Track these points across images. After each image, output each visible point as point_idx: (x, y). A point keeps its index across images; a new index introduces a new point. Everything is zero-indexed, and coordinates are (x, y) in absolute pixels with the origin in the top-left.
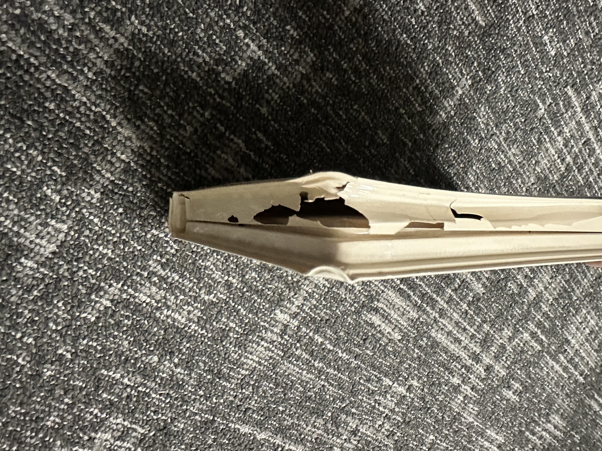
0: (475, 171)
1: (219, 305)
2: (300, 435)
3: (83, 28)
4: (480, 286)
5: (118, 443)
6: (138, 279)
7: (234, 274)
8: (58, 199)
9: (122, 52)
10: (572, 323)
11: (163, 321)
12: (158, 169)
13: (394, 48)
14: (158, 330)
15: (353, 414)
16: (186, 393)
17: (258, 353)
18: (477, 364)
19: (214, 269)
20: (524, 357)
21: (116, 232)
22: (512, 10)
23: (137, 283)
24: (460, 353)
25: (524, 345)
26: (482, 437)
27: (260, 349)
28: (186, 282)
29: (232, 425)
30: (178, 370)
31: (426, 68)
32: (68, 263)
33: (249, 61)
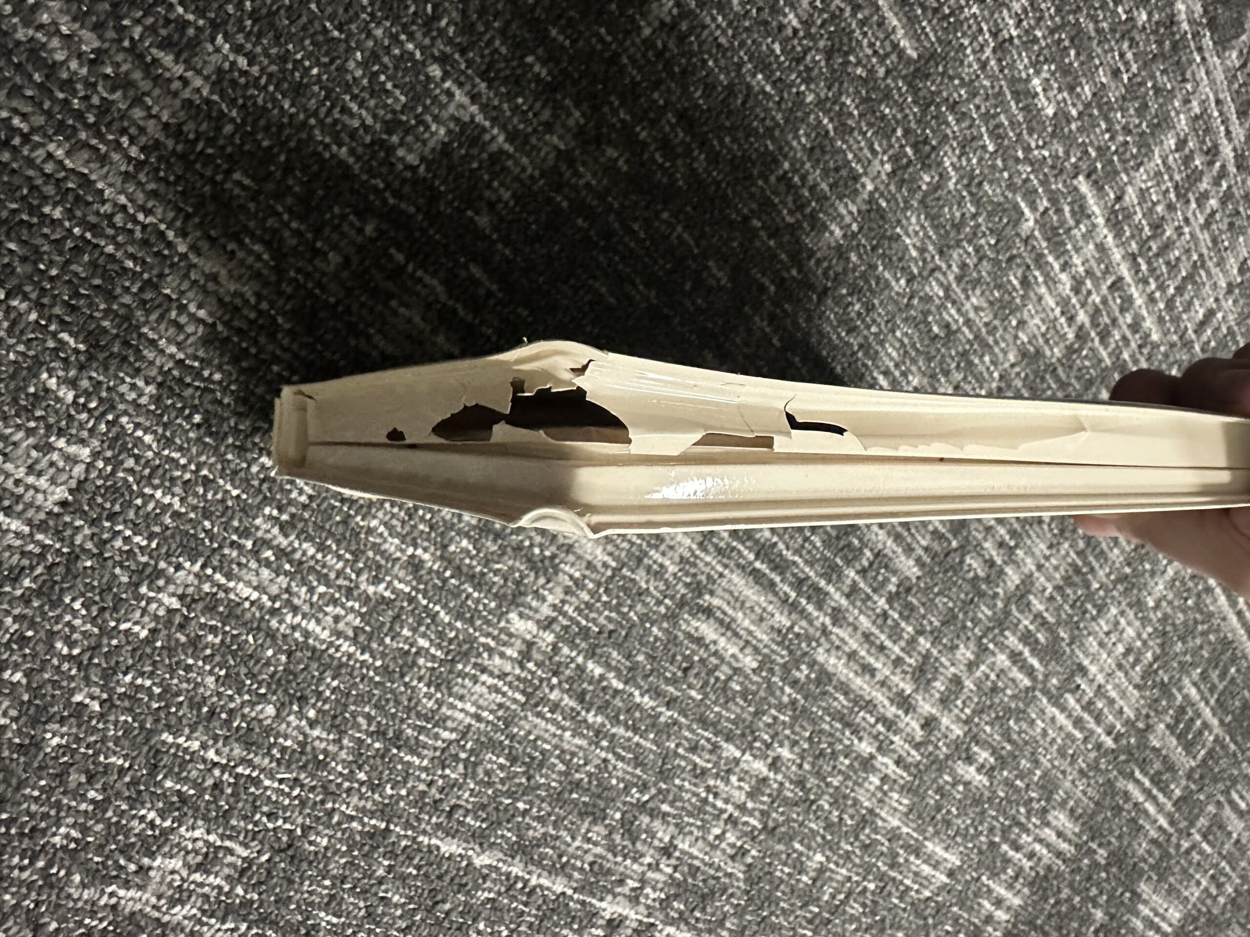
0: (901, 341)
1: (398, 604)
2: (560, 856)
3: (119, 58)
4: (911, 563)
5: (197, 877)
6: (235, 554)
7: (426, 544)
8: (70, 397)
9: (198, 106)
10: (1089, 634)
11: (285, 636)
12: (272, 336)
13: (739, 101)
14: (274, 655)
15: (665, 815)
16: (331, 777)
17: (475, 697)
18: (907, 713)
19: (386, 534)
20: (997, 701)
21: (190, 462)
22: (970, 27)
23: (231, 561)
24: (874, 693)
25: (998, 676)
26: (918, 856)
27: (478, 688)
28: (330, 559)
29: (424, 840)
30: (316, 733)
31: (803, 140)
32: (93, 523)
33: (452, 125)
